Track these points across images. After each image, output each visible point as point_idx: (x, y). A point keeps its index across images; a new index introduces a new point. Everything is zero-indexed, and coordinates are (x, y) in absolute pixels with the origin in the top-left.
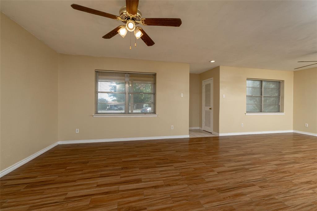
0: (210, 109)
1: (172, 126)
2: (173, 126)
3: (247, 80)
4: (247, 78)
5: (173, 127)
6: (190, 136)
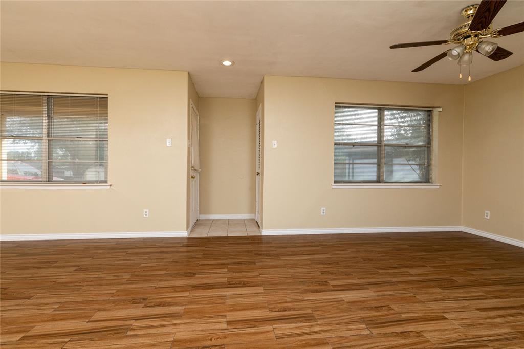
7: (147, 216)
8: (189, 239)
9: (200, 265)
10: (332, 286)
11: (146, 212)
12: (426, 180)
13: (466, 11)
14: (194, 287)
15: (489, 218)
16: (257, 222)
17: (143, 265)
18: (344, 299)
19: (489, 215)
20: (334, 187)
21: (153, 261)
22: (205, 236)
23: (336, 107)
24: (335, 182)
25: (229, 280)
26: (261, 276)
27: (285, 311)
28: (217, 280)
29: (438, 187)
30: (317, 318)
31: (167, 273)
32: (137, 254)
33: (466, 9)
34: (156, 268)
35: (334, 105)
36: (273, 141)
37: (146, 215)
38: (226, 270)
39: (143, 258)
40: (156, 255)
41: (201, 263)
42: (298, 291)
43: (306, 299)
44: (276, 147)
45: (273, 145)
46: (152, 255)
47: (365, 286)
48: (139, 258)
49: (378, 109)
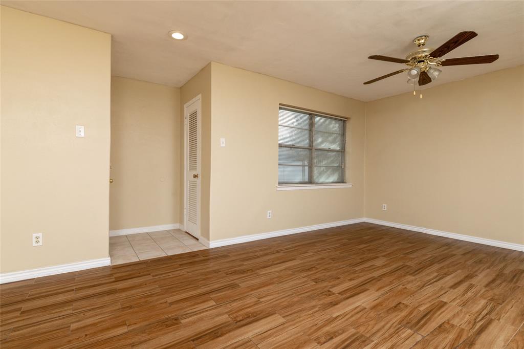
0: (195, 176)
1: (35, 235)
2: (40, 235)
3: (280, 108)
4: (280, 104)
5: (40, 240)
6: (111, 263)
7: (40, 244)
8: (115, 268)
9: (171, 304)
10: (339, 293)
11: (37, 238)
12: (342, 181)
13: (419, 40)
14: (197, 339)
15: (385, 209)
16: (186, 232)
17: (74, 326)
18: (364, 305)
19: (386, 207)
20: (279, 189)
21: (87, 314)
22: (135, 260)
23: (280, 107)
24: (280, 183)
25: (232, 316)
26: (261, 300)
27: (332, 338)
28: (216, 319)
29: (351, 186)
30: (368, 336)
31: (130, 328)
32: (45, 308)
33: (418, 39)
34: (105, 325)
35: (279, 106)
36: (221, 139)
37: (37, 242)
38: (212, 303)
39: (63, 313)
40: (84, 303)
41: (170, 300)
42: (317, 309)
43: (334, 316)
44: (224, 145)
45: (221, 143)
46: (75, 304)
47: (363, 287)
48: (56, 315)
49: (310, 114)
